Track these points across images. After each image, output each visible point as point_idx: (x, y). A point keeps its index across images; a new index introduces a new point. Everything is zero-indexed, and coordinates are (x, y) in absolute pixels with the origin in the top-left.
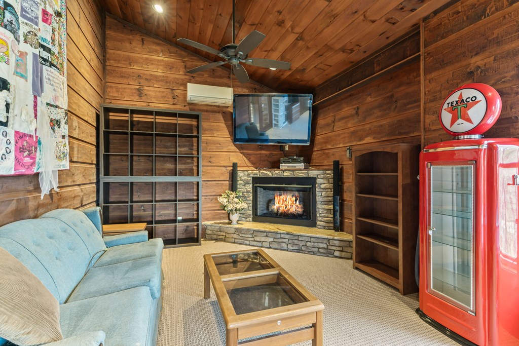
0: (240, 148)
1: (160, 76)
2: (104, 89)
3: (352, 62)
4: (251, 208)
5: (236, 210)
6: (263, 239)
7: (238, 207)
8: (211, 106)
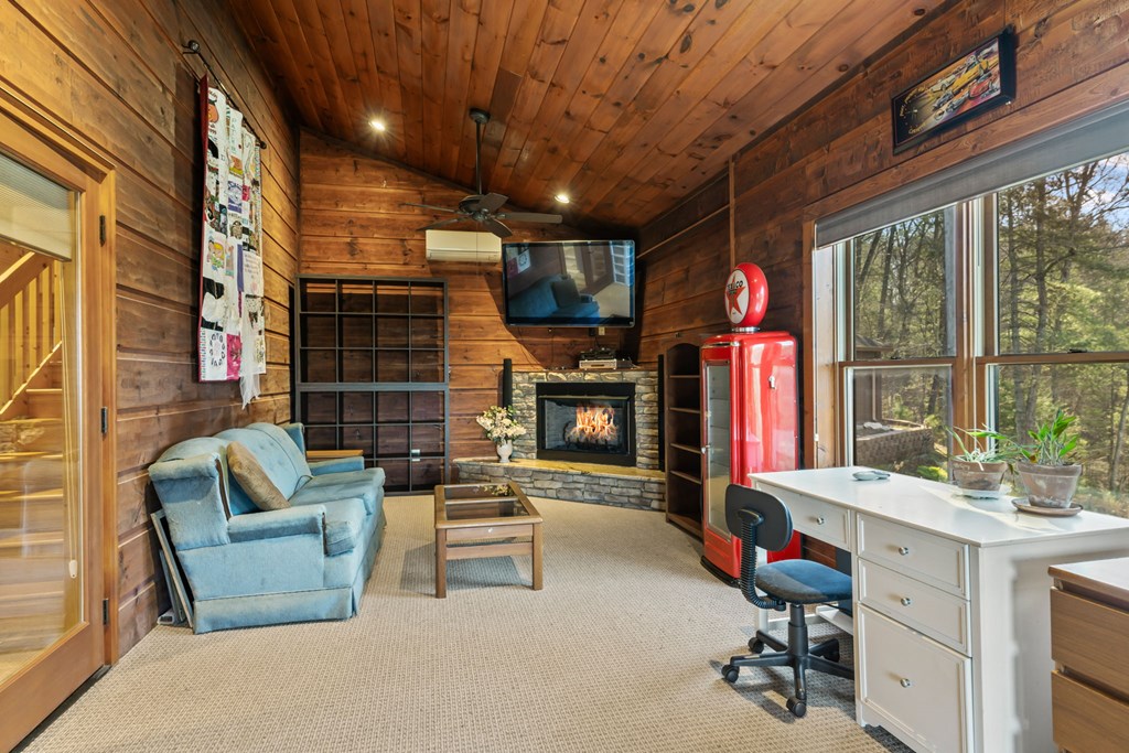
0: (518, 334)
1: (383, 220)
2: (299, 245)
3: (674, 198)
4: (534, 436)
5: (507, 438)
6: (547, 484)
7: (510, 432)
8: (467, 263)
